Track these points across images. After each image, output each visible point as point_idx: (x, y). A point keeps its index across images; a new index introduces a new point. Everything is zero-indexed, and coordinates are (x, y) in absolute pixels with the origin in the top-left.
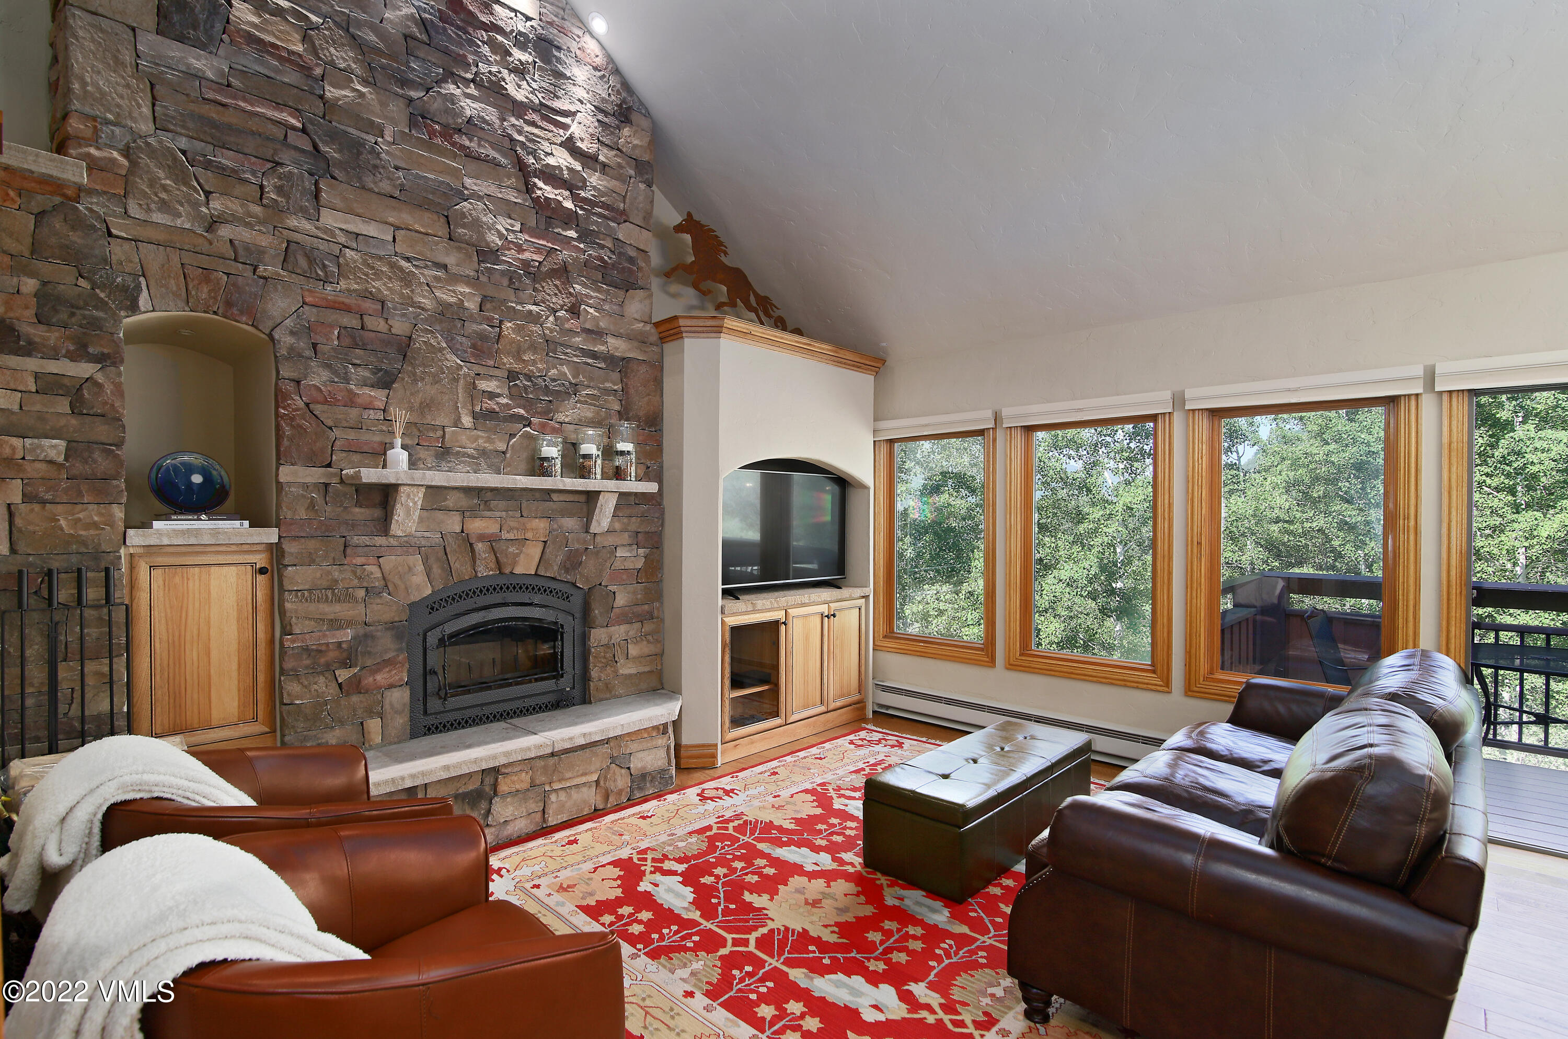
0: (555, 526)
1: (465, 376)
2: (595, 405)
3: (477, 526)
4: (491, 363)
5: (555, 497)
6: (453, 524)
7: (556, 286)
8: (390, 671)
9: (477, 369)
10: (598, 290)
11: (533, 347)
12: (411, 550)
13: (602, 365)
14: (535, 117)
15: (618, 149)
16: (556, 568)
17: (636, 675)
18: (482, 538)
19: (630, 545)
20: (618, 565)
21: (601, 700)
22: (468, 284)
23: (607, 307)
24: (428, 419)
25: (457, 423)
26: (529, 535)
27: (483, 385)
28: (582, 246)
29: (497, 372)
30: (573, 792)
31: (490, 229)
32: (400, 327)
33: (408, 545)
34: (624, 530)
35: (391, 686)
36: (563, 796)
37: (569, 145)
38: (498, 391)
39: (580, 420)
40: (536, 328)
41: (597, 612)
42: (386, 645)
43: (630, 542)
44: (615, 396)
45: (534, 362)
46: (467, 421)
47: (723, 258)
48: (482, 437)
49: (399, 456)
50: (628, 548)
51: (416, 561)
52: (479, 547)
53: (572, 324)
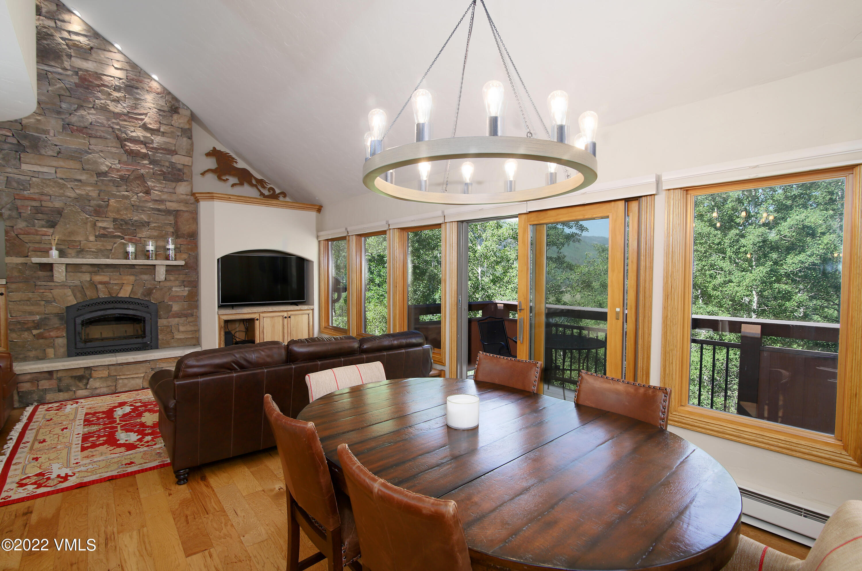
0: (138, 278)
1: (90, 221)
2: (159, 230)
3: (98, 278)
4: (104, 216)
5: (137, 267)
6: (86, 277)
7: (138, 184)
8: (57, 331)
9: (96, 218)
10: (161, 183)
11: (126, 209)
12: (66, 287)
13: (164, 214)
14: (125, 118)
15: (172, 125)
16: (139, 295)
17: (184, 339)
18: (101, 283)
19: (180, 286)
20: (173, 294)
21: (165, 348)
22: (92, 186)
23: (165, 190)
24: (73, 238)
25: (87, 240)
26: (125, 282)
27: (100, 224)
28: (151, 166)
29: (107, 219)
30: (131, 380)
31: (102, 164)
32: (58, 204)
33: (63, 285)
34: (176, 280)
35: (57, 337)
36: (126, 381)
37: (145, 127)
38: (108, 226)
39: (150, 236)
40: (127, 201)
41: (161, 312)
42: (55, 322)
43: (180, 285)
44: (170, 226)
45: (126, 214)
46: (92, 238)
47: (235, 165)
48: (99, 244)
49: (54, 253)
50: (179, 287)
51: (69, 292)
52: (100, 286)
53: (147, 198)
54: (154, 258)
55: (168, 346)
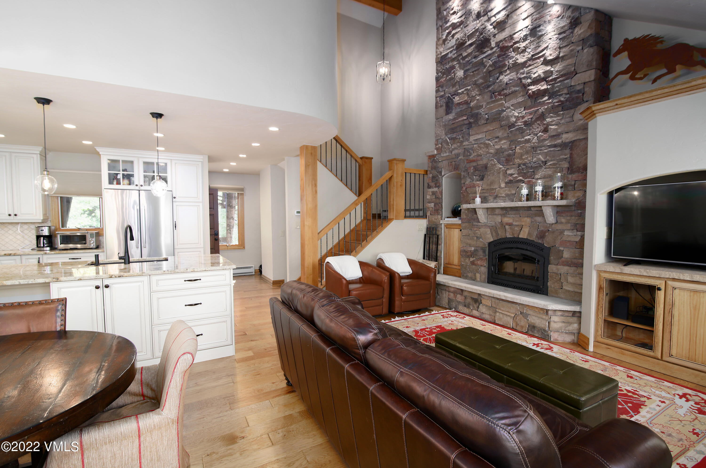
0: (533, 220)
1: (503, 170)
2: (554, 168)
3: (506, 220)
4: (511, 163)
5: (532, 209)
6: (498, 219)
7: (538, 124)
8: (481, 261)
9: (507, 167)
10: (558, 115)
11: (527, 153)
12: (487, 227)
13: (559, 149)
14: (530, 63)
15: (572, 43)
16: (534, 237)
17: (572, 292)
18: (507, 224)
19: (573, 230)
20: (564, 238)
21: (553, 296)
22: (505, 139)
23: (563, 121)
24: (492, 187)
25: (500, 187)
26: (523, 224)
27: (509, 172)
28: (550, 101)
29: (514, 166)
30: (505, 316)
31: (512, 117)
32: (485, 161)
33: (486, 226)
34: (568, 222)
35: (481, 266)
36: (501, 316)
37: (546, 62)
38: (514, 173)
39: (545, 176)
40: (528, 145)
41: (552, 258)
42: (481, 253)
43: (572, 228)
44: (565, 161)
45: (527, 158)
46: (503, 185)
47: (659, 47)
48: (507, 190)
49: (478, 200)
50: (571, 231)
51: (488, 231)
52: (507, 227)
53: (545, 136)
54: (540, 199)
55: (556, 296)
